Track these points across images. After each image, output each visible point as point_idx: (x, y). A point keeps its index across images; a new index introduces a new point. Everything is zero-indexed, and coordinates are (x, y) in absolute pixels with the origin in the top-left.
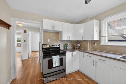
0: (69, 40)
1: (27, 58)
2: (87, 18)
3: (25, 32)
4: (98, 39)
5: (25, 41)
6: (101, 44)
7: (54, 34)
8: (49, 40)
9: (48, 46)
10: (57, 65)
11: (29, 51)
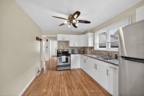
0: (74, 46)
1: (48, 60)
2: (87, 30)
3: (47, 40)
4: (93, 46)
5: (47, 47)
6: (94, 49)
7: (65, 42)
8: (61, 47)
9: (61, 51)
10: (64, 61)
11: (50, 55)
